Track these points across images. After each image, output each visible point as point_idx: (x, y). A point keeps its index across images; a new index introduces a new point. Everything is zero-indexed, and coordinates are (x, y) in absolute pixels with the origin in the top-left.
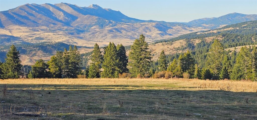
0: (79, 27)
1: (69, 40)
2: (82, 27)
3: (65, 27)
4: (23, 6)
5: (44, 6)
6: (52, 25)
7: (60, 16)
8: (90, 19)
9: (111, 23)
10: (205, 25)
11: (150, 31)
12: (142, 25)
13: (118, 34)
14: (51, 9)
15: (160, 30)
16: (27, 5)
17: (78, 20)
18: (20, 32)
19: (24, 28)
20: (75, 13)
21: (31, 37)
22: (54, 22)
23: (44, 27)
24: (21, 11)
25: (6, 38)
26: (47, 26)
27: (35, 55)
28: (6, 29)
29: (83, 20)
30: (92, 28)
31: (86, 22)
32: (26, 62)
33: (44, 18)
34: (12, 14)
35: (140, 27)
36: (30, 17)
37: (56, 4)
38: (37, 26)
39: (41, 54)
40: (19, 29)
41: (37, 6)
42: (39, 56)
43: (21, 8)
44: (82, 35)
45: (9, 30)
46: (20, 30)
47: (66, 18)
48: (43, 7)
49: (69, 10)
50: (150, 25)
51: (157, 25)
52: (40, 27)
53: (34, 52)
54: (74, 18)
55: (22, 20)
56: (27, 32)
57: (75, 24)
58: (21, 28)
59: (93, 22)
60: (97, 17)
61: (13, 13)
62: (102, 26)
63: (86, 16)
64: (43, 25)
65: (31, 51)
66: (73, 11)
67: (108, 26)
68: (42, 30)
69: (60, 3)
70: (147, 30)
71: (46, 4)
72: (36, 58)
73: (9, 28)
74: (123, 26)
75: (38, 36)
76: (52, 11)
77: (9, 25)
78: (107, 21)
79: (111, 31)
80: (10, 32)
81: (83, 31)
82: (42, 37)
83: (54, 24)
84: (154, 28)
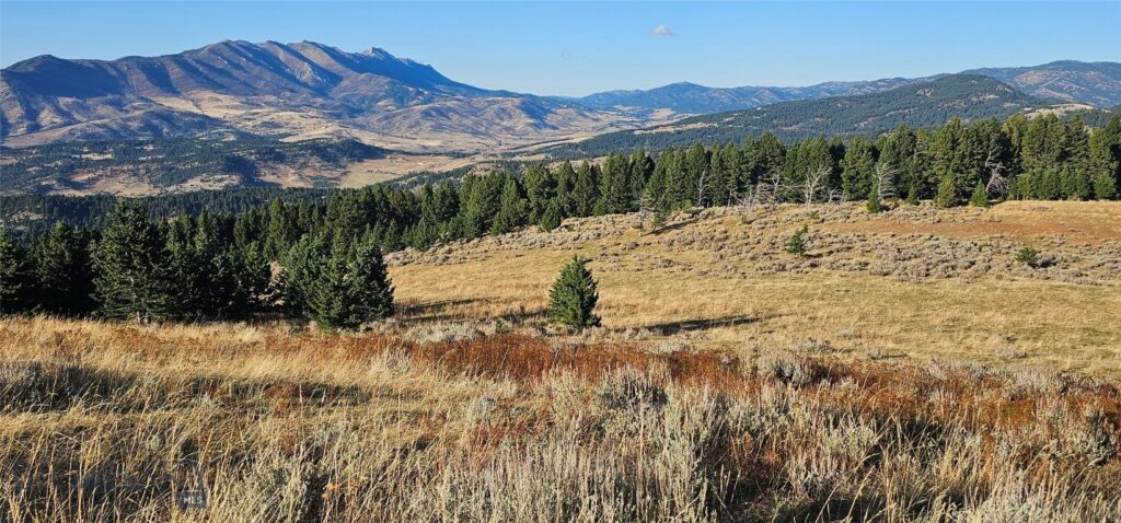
0: (348, 101)
1: (340, 131)
2: (355, 100)
3: (320, 100)
4: (217, 45)
5: (265, 46)
6: (288, 94)
7: (304, 73)
8: (373, 82)
9: (421, 94)
10: (619, 107)
11: (510, 117)
12: (490, 103)
13: (443, 121)
14: (282, 55)
15: (532, 117)
16: (227, 44)
17: (345, 83)
18: (219, 107)
19: (226, 99)
20: (337, 67)
21: (249, 120)
22: (291, 86)
23: (273, 98)
24: (213, 56)
25: (196, 120)
26: (277, 94)
27: (304, 165)
28: (184, 98)
29: (355, 84)
30: (380, 103)
31: (364, 90)
32: (293, 181)
33: (268, 75)
34: (194, 64)
35: (485, 108)
36: (236, 73)
37: (292, 44)
38: (255, 95)
39: (318, 165)
40: (218, 100)
41: (249, 47)
42: (314, 168)
43: (214, 50)
44: (359, 119)
45: (193, 100)
46: (220, 103)
47: (318, 78)
48: (264, 50)
49: (323, 60)
50: (508, 104)
51: (523, 103)
52: (261, 97)
53: (302, 160)
54: (335, 79)
55: (219, 79)
56: (236, 108)
57: (338, 93)
58: (221, 97)
59: (381, 91)
60: (388, 80)
61: (198, 61)
62: (401, 100)
63: (364, 75)
64: (267, 93)
65: (295, 156)
66: (332, 61)
67: (414, 102)
68: (270, 104)
69: (300, 41)
70: (502, 115)
71: (270, 42)
72: (308, 172)
73: (192, 97)
74: (448, 104)
75: (266, 119)
76: (283, 60)
77: (191, 89)
78: (411, 89)
79: (426, 114)
80: (196, 106)
81: (360, 111)
82: (276, 121)
83: (292, 91)
84: (518, 111)
